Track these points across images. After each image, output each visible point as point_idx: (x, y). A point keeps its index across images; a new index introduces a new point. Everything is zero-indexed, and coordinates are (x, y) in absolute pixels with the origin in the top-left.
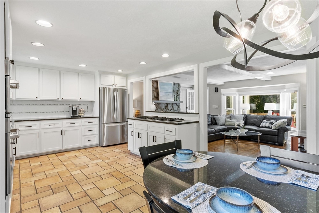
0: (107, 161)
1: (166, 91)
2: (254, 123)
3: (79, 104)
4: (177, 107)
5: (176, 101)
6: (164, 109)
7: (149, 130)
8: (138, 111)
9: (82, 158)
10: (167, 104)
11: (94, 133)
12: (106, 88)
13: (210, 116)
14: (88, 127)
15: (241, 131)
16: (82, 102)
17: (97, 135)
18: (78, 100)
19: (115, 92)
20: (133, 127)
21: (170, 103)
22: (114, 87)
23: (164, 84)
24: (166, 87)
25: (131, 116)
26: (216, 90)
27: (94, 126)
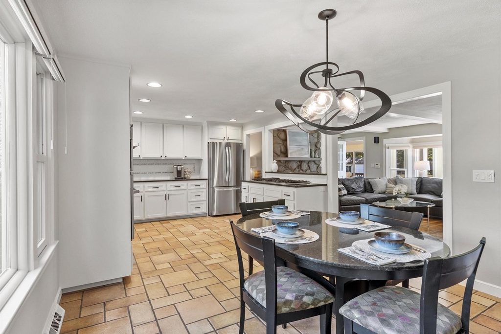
0: (216, 231)
1: (298, 144)
2: (433, 190)
3: (184, 163)
4: (315, 166)
5: (315, 157)
6: (295, 169)
7: (265, 194)
8: (259, 173)
9: (189, 227)
10: (301, 162)
11: (201, 199)
12: (216, 143)
13: (363, 180)
14: (195, 191)
15: (403, 201)
16: (187, 160)
17: (205, 202)
18: (183, 158)
19: (227, 148)
20: (247, 191)
21: (304, 161)
22: (226, 141)
23: (294, 134)
24: (298, 138)
25: (248, 178)
26: (376, 140)
27: (201, 190)
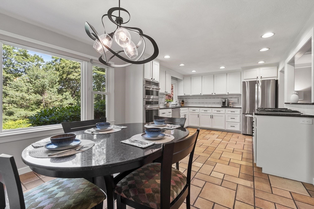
11: (236, 121)
12: (247, 82)
14: (230, 115)
16: (230, 95)
18: (227, 94)
19: (256, 85)
22: (259, 79)
27: (236, 115)
